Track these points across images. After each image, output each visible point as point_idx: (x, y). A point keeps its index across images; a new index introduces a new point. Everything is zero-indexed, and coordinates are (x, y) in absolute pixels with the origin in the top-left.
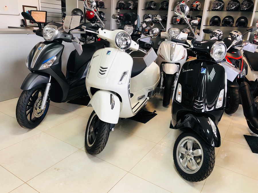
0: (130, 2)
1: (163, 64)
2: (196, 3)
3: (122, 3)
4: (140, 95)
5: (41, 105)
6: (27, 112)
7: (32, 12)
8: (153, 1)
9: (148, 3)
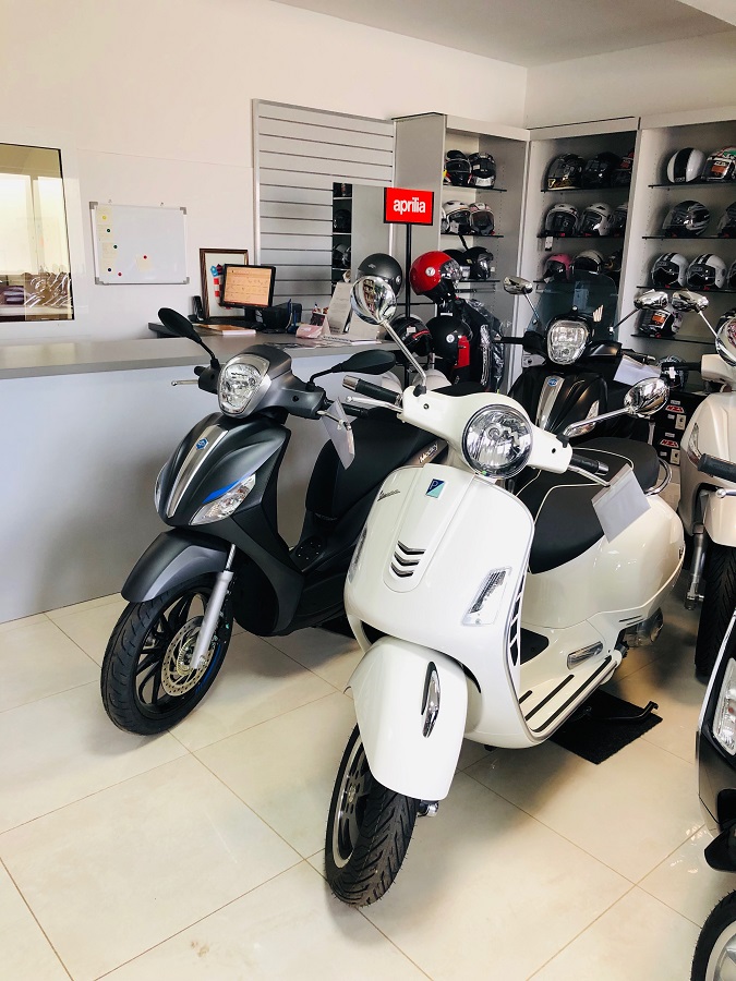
0: (594, 208)
1: (704, 493)
3: (565, 214)
4: (579, 645)
5: (191, 650)
6: (140, 678)
7: (229, 270)
8: (692, 203)
9: (672, 211)
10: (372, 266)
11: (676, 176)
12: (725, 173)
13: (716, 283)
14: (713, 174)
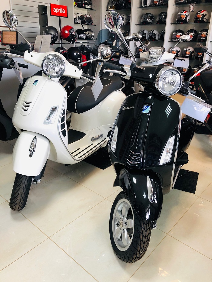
2: (202, 12)
4: (95, 135)
7: (3, 32)
8: (149, 13)
9: (144, 16)
10: (47, 30)
11: (144, 5)
12: (158, 4)
13: (156, 38)
14: (154, 4)
